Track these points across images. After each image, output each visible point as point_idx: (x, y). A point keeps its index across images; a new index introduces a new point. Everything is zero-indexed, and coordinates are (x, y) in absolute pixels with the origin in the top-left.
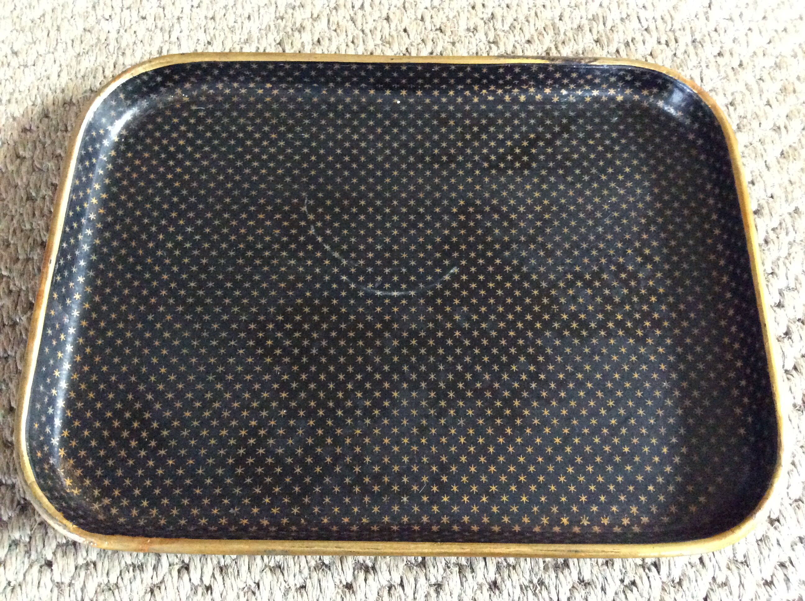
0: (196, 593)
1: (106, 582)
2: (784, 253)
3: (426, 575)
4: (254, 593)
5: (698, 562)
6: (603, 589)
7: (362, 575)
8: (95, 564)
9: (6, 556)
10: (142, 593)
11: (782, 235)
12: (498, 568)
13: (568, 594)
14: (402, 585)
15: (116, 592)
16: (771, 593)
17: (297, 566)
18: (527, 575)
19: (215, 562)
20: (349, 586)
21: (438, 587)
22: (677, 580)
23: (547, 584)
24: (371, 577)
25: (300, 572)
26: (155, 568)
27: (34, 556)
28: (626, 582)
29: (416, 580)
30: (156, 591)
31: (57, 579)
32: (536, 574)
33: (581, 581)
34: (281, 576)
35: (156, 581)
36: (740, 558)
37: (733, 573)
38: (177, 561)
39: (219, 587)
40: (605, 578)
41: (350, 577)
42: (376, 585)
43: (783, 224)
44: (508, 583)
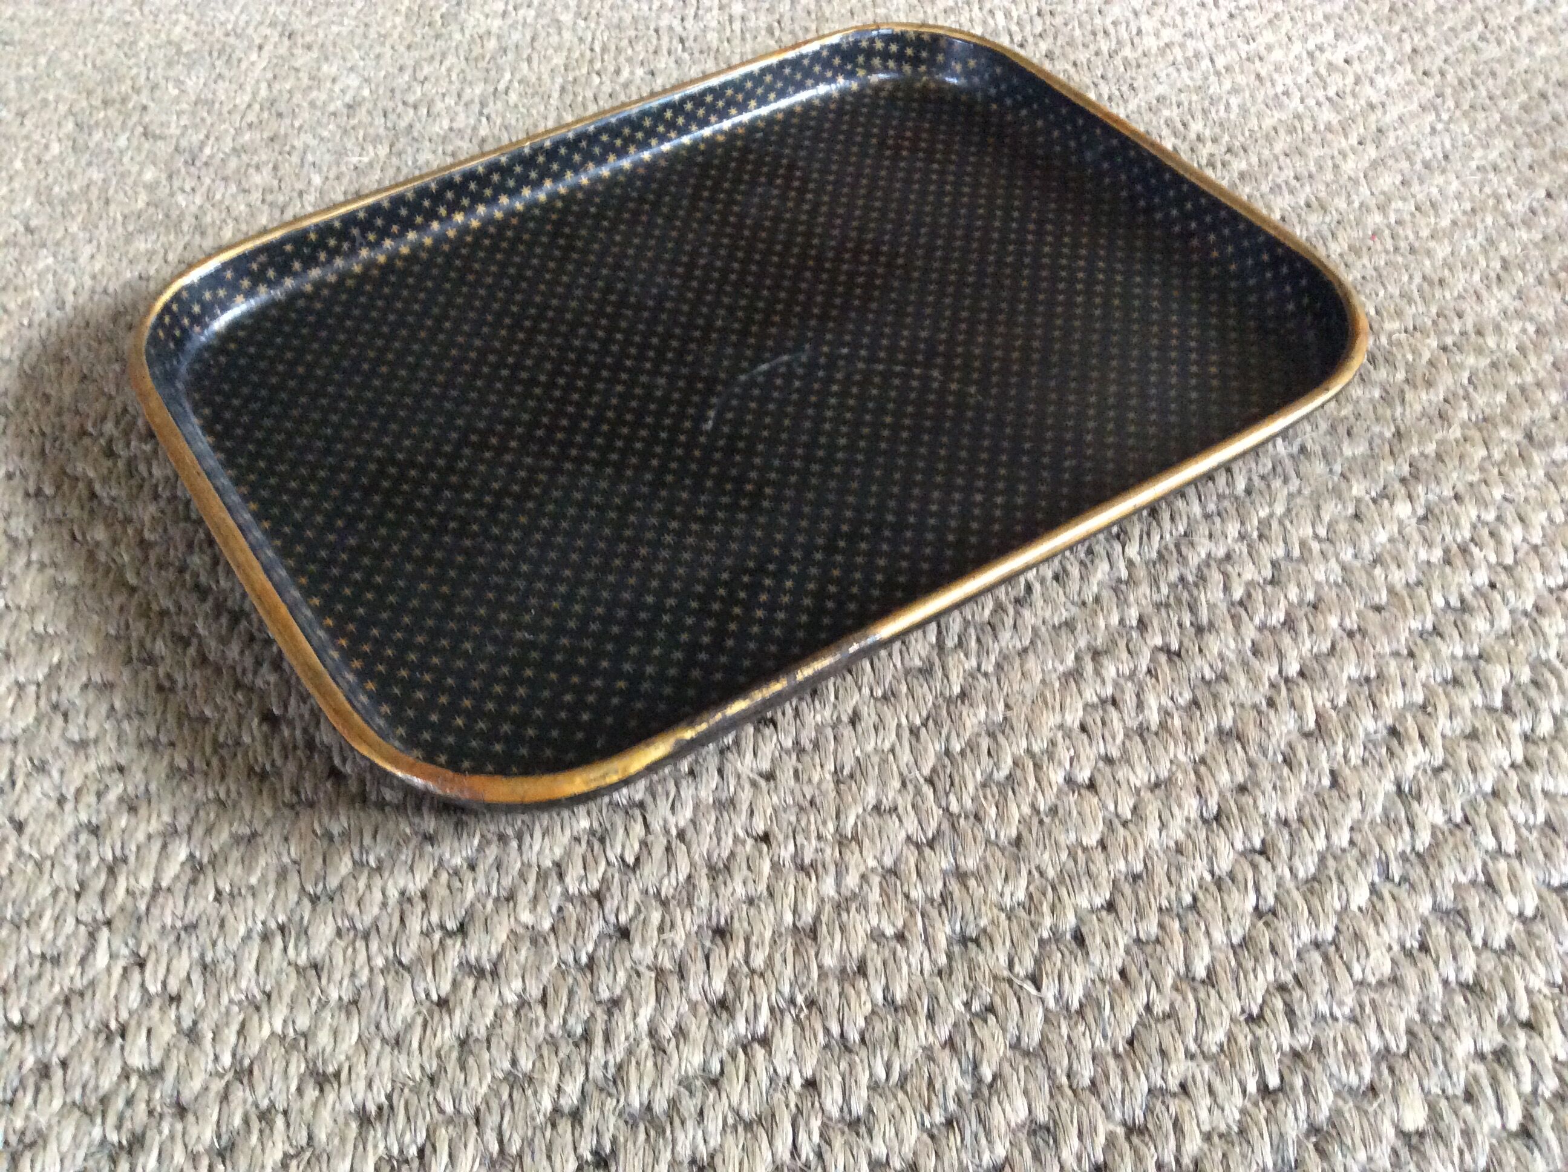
0: (149, 1004)
2: (1279, 509)
3: (591, 985)
4: (258, 1009)
5: (1116, 977)
6: (931, 1017)
7: (470, 983)
11: (1277, 483)
12: (732, 974)
13: (861, 1023)
14: (544, 1001)
16: (1259, 1032)
17: (349, 966)
18: (786, 990)
19: (196, 954)
20: (443, 1003)
21: (614, 1004)
22: (1075, 1005)
23: (821, 1001)
24: (485, 985)
25: (353, 975)
26: (83, 962)
28: (976, 1006)
29: (571, 993)
32: (803, 987)
33: (889, 1001)
34: (314, 980)
35: (78, 984)
36: (1200, 972)
37: (1185, 999)
38: (125, 951)
39: (196, 997)
40: (934, 998)
41: (446, 987)
42: (493, 1000)
43: (1279, 469)
44: (747, 1001)
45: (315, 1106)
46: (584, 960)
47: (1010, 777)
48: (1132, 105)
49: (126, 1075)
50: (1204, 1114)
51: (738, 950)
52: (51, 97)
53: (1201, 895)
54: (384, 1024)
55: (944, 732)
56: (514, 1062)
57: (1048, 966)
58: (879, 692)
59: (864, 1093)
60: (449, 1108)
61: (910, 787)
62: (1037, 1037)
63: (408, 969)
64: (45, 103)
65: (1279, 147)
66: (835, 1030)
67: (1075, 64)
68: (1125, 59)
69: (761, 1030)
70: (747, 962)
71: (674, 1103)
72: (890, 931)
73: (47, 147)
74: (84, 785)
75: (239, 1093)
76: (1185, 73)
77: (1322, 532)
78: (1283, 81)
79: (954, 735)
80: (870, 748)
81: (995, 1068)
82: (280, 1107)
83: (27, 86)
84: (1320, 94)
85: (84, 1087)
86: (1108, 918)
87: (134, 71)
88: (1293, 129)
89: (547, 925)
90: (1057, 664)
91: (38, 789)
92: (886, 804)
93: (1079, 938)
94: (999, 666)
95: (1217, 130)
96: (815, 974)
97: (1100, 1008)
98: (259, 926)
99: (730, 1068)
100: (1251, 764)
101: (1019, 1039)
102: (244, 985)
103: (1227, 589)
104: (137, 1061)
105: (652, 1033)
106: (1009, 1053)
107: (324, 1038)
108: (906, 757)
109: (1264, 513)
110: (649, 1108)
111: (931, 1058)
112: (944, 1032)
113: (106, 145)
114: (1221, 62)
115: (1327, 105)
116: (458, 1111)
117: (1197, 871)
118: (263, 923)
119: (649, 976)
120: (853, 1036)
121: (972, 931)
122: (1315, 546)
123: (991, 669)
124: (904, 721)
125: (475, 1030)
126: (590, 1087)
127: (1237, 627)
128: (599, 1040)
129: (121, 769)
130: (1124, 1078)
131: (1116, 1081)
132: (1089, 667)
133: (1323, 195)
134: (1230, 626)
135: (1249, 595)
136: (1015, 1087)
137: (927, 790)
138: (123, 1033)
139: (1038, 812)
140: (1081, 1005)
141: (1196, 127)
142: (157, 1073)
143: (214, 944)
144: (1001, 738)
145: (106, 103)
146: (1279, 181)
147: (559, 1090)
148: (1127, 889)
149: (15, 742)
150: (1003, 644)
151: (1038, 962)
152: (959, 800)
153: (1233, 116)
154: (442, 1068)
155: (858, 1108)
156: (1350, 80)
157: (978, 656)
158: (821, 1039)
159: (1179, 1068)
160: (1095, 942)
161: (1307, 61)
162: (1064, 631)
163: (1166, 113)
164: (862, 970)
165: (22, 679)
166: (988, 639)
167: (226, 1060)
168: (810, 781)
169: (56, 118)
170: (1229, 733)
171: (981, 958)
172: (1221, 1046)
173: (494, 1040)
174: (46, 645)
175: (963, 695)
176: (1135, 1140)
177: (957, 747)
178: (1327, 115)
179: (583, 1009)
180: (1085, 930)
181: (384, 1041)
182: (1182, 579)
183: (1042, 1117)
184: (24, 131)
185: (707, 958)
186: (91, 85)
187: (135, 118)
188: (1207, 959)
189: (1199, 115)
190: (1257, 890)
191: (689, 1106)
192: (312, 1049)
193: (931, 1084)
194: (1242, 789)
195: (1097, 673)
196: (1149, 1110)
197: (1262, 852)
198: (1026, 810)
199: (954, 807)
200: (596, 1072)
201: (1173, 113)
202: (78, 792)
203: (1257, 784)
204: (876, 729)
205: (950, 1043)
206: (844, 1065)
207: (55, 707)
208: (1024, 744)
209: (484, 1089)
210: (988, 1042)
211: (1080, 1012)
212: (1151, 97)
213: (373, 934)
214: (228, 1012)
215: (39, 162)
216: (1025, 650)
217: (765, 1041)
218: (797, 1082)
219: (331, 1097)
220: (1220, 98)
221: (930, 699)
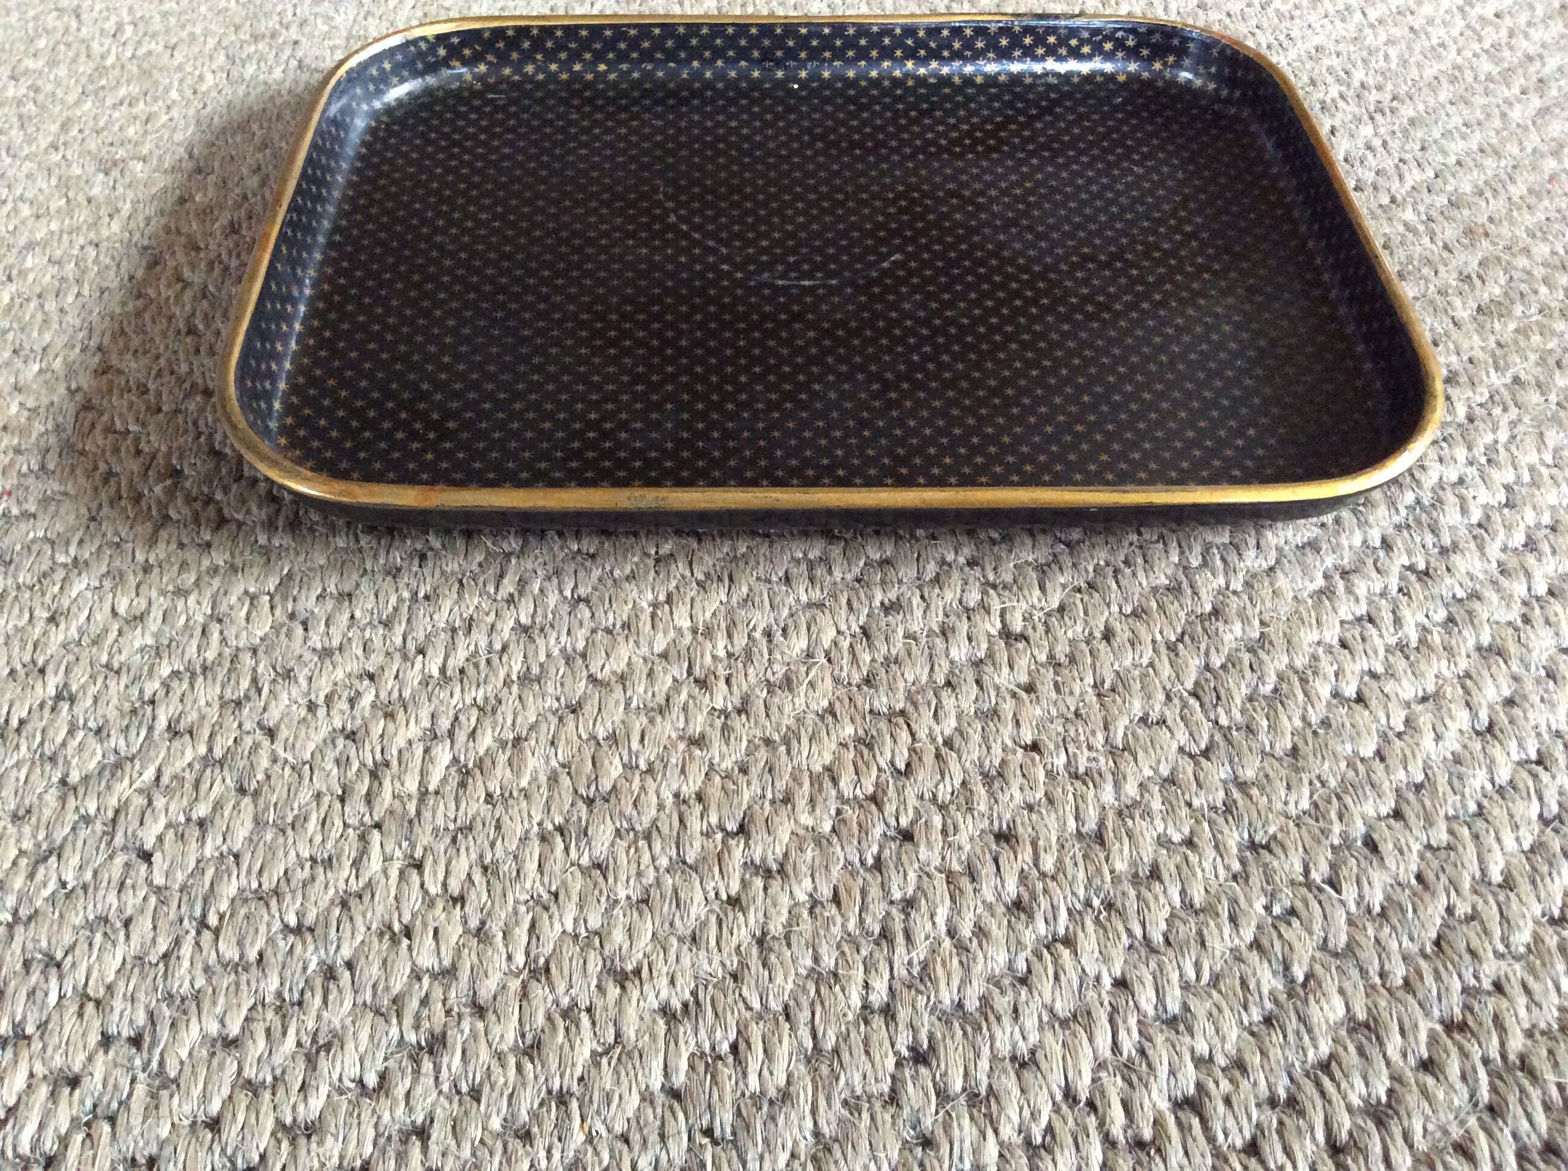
0: (431, 905)
1: (255, 885)
2: (1503, 436)
3: (882, 886)
4: (546, 908)
5: (1413, 881)
7: (759, 883)
8: (237, 856)
9: (65, 839)
10: (324, 903)
11: (1497, 411)
12: (1023, 877)
13: (1163, 926)
14: (836, 900)
15: (273, 903)
17: (634, 866)
18: (1081, 892)
19: (474, 856)
20: (734, 902)
21: (909, 904)
22: (1377, 909)
23: (1119, 904)
24: (776, 884)
25: (639, 874)
26: (356, 864)
27: (119, 840)
28: (1277, 910)
29: (864, 893)
30: (353, 903)
31: (159, 880)
32: (1098, 890)
33: (1188, 905)
34: (601, 879)
35: (354, 886)
36: (1496, 877)
37: (1486, 902)
38: (398, 853)
39: (478, 896)
40: (1233, 901)
41: (735, 887)
42: (785, 901)
43: (1497, 398)
44: (1044, 903)
45: (619, 1002)
46: (870, 861)
47: (1276, 690)
48: (1292, 54)
49: (416, 975)
50: (1523, 1012)
51: (1026, 855)
52: (198, 31)
53: (1485, 802)
54: (678, 922)
55: (1203, 646)
56: (816, 959)
57: (1344, 872)
58: (1128, 609)
59: (1178, 992)
60: (756, 1005)
61: (1176, 701)
62: (1343, 939)
63: (695, 868)
64: (193, 37)
65: (1444, 96)
66: (1138, 931)
67: (1229, 15)
68: (1277, 11)
69: (1061, 931)
70: (1036, 865)
71: (985, 1001)
72: (1177, 838)
73: (201, 78)
74: (333, 693)
75: (539, 991)
76: (1339, 24)
77: (1549, 459)
78: (1438, 34)
79: (1213, 650)
80: (1128, 662)
81: (1306, 968)
82: (584, 1003)
83: (173, 20)
84: (1476, 46)
85: (374, 987)
86: (1398, 825)
87: (279, 8)
88: (1453, 80)
89: (827, 827)
90: (1307, 583)
91: (284, 696)
92: (1154, 716)
93: (1371, 845)
94: (1247, 584)
95: (1379, 78)
96: (1108, 879)
97: (1403, 911)
98: (536, 828)
99: (1037, 966)
100: (1516, 679)
101: (1325, 940)
102: (528, 886)
103: (1464, 511)
104: (426, 960)
105: (952, 933)
106: (1318, 955)
107: (618, 936)
108: (1166, 671)
109: (1489, 438)
110: (960, 1005)
111: (1240, 959)
112: (1248, 935)
113: (262, 77)
114: (1373, 15)
115: (1484, 57)
116: (765, 1006)
117: (1478, 780)
118: (540, 824)
119: (940, 879)
120: (1157, 938)
121: (1260, 838)
122: (1545, 471)
123: (1240, 588)
124: (1159, 637)
125: (772, 928)
126: (897, 985)
127: (1481, 548)
128: (900, 939)
129: (371, 677)
130: (1438, 977)
131: (1429, 979)
132: (1341, 585)
133: (1494, 141)
134: (1472, 545)
135: (1488, 517)
136: (1331, 985)
137: (1192, 701)
138: (408, 932)
139: (1310, 725)
140: (1383, 908)
141: (1358, 75)
142: (449, 973)
143: (492, 845)
144: (1262, 654)
145: (256, 38)
146: (1449, 127)
147: (867, 986)
148: (1411, 796)
149: (255, 651)
150: (1249, 563)
151: (1333, 866)
152: (1228, 712)
153: (1393, 66)
154: (743, 965)
155: (1174, 1007)
156: (1504, 33)
157: (1226, 573)
158: (1125, 940)
159: (1490, 969)
160: (1387, 848)
161: (1458, 16)
162: (1308, 550)
163: (1326, 62)
164: (1155, 874)
165: (252, 590)
166: (1232, 557)
167: (520, 959)
168: (1071, 693)
169: (207, 50)
170: (1490, 649)
171: (1276, 863)
172: (1528, 946)
173: (794, 939)
174: (273, 557)
175: (1216, 612)
176: (1457, 1036)
177: (1217, 661)
178: (1486, 66)
179: (878, 909)
180: (1375, 836)
181: (681, 940)
182: (1418, 502)
183: (1361, 1015)
184: (176, 63)
185: (996, 860)
186: (237, 20)
187: (288, 52)
188: (1501, 864)
189: (1359, 63)
190: (1541, 799)
191: (1002, 1003)
192: (607, 948)
193: (1244, 983)
194: (1510, 702)
195: (1349, 591)
196: (1467, 1008)
197: (1539, 762)
198: (1298, 723)
199: (1224, 721)
200: (901, 971)
201: (1335, 62)
202: (329, 699)
203: (1525, 697)
204: (1133, 644)
205: (1256, 945)
206: (1153, 965)
207: (292, 616)
208: (1285, 660)
209: (790, 986)
210: (1296, 944)
211: (1383, 914)
212: (1310, 46)
213: (655, 834)
214: (516, 912)
215: (195, 93)
216: (1271, 569)
217: (1069, 941)
218: (1107, 981)
219: (635, 994)
220: (1378, 50)
221: (1182, 615)
